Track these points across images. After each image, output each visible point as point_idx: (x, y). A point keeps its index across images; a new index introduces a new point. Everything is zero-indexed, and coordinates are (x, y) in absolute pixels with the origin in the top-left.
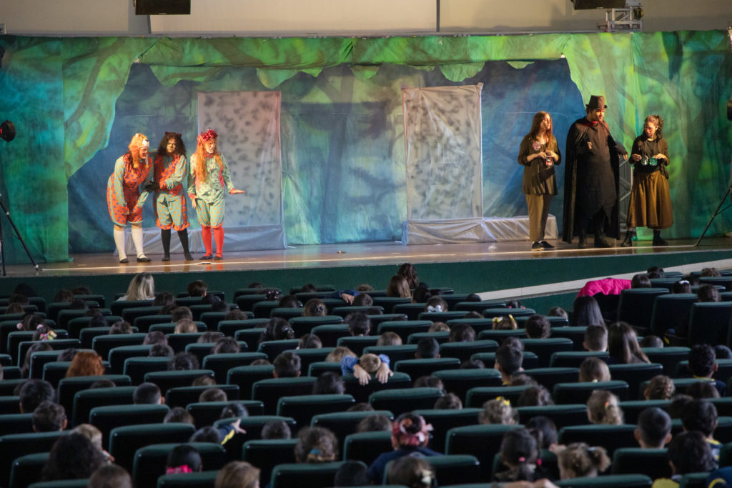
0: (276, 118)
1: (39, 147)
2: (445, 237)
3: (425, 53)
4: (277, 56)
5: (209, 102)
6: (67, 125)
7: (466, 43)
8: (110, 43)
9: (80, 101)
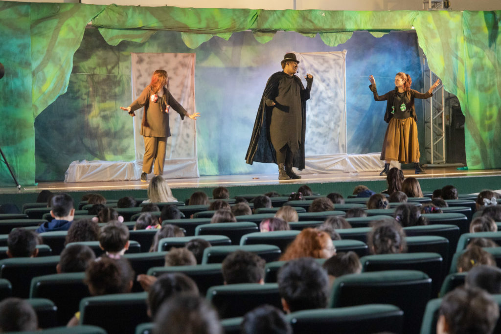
0: (192, 74)
1: (11, 91)
2: (320, 168)
3: (312, 22)
4: (200, 22)
5: (140, 61)
6: (34, 74)
7: (343, 16)
8: (69, 8)
9: (44, 55)
